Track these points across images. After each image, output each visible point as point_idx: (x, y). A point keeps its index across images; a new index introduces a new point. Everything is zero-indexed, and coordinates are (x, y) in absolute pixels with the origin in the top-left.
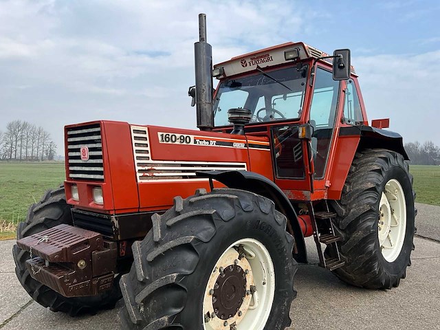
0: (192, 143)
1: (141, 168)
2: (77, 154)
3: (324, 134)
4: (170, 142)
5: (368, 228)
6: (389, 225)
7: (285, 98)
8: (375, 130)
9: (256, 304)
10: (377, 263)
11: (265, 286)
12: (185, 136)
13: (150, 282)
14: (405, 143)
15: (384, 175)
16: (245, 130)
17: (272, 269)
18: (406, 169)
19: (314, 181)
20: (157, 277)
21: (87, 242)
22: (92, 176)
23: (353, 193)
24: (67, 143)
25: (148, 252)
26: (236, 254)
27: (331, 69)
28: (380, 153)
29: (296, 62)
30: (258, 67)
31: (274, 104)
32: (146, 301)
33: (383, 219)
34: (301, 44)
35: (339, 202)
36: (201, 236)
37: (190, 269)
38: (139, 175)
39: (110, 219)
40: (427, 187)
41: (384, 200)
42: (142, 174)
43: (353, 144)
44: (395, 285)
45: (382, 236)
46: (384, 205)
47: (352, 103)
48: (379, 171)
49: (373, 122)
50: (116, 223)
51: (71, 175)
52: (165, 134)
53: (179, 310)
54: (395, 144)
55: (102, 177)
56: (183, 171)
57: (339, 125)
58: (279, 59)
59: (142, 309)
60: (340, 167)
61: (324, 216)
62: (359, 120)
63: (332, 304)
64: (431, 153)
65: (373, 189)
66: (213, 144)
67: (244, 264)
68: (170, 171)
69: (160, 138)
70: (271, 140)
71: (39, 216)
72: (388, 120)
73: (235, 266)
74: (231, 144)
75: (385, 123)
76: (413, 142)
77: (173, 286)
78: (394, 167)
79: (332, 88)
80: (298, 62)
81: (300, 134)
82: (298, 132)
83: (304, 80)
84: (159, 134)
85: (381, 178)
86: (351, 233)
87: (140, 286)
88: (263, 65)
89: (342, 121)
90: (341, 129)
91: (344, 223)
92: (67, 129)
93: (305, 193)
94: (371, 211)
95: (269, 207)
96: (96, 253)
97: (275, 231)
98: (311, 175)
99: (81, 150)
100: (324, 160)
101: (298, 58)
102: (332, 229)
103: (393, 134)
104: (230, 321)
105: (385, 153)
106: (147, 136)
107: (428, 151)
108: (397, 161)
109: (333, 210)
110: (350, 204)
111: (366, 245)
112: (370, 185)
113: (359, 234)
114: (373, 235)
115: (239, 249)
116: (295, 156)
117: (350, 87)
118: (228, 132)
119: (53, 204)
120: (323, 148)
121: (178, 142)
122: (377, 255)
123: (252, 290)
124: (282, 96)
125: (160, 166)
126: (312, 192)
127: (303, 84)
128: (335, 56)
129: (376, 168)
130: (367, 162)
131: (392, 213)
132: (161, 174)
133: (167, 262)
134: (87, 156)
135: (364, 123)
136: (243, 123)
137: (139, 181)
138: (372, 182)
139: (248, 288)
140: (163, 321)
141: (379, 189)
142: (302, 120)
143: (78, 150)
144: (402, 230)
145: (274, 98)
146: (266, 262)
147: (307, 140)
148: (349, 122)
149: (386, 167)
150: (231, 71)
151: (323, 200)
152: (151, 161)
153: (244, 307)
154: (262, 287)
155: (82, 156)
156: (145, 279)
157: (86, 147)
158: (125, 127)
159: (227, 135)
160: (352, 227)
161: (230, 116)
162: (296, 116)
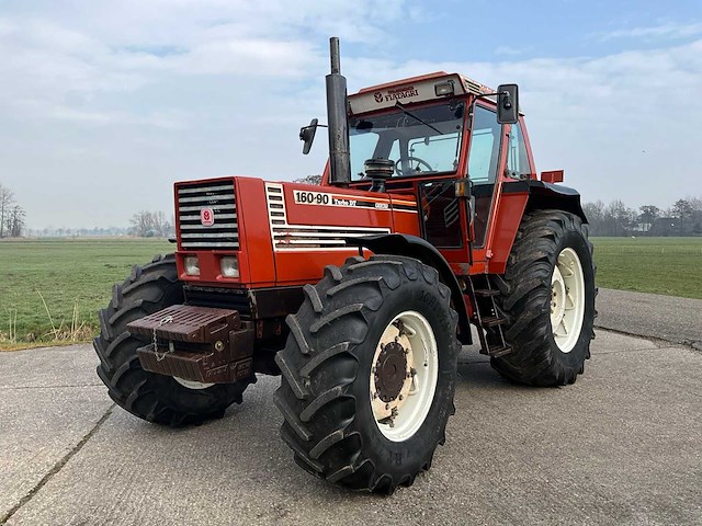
0: (330, 203)
1: (276, 234)
2: (195, 218)
3: (484, 191)
4: (306, 203)
5: (538, 307)
6: (563, 306)
7: (427, 142)
8: (547, 185)
9: (418, 389)
10: (549, 351)
11: (427, 368)
12: (323, 194)
13: (316, 354)
14: (583, 202)
15: (557, 241)
16: (387, 186)
17: (435, 348)
18: (584, 235)
19: (473, 251)
20: (324, 348)
21: (223, 321)
22: (219, 245)
23: (520, 265)
24: (178, 205)
25: (310, 324)
26: (397, 331)
27: (495, 108)
28: (552, 214)
29: (450, 98)
30: (398, 103)
31: (412, 150)
32: (313, 374)
33: (555, 300)
34: (456, 75)
35: (503, 276)
36: (369, 304)
37: (360, 338)
38: (275, 242)
39: (246, 294)
40: (613, 268)
41: (557, 275)
42: (277, 242)
43: (519, 203)
44: (572, 381)
45: (555, 319)
46: (556, 281)
47: (517, 150)
48: (551, 237)
49: (543, 174)
50: (254, 298)
51: (184, 245)
52: (301, 192)
53: (351, 380)
54: (571, 203)
55: (236, 244)
56: (321, 238)
57: (502, 179)
58: (426, 93)
59: (308, 383)
60: (503, 234)
61: (486, 293)
62: (525, 172)
63: (495, 402)
64: (620, 218)
65: (545, 259)
66: (353, 204)
67: (404, 342)
68: (307, 238)
69: (296, 198)
70: (418, 200)
71: (132, 298)
72: (562, 172)
73: (396, 343)
74: (373, 204)
75: (559, 175)
76: (594, 202)
77: (345, 355)
78: (570, 232)
79: (490, 130)
80: (451, 97)
81: (457, 192)
82: (453, 188)
83: (460, 122)
84: (295, 192)
85: (554, 246)
86: (517, 315)
87: (304, 360)
88: (404, 101)
89: (506, 174)
90: (504, 184)
91: (509, 302)
92: (178, 186)
93: (463, 265)
94: (542, 286)
95: (433, 276)
96: (234, 333)
97: (438, 303)
98: (469, 243)
99: (202, 213)
100: (484, 225)
101: (452, 93)
102: (495, 310)
103: (569, 190)
104: (392, 404)
105: (559, 214)
106: (282, 195)
107: (616, 216)
108: (573, 224)
109: (495, 287)
110: (516, 279)
111: (536, 329)
112: (541, 255)
113: (528, 315)
114: (544, 316)
115: (399, 324)
116: (447, 220)
117: (514, 129)
118: (365, 188)
119: (151, 283)
120: (483, 209)
121: (314, 203)
122: (549, 341)
123: (413, 373)
124: (423, 139)
125: (297, 231)
126: (471, 264)
127: (458, 128)
128: (499, 94)
129: (548, 233)
130: (536, 227)
131: (567, 292)
132: (297, 242)
133: (335, 332)
134: (211, 220)
135: (532, 175)
136: (384, 177)
137: (275, 250)
138: (543, 251)
139: (408, 370)
140: (337, 391)
141: (552, 260)
142: (459, 173)
143: (198, 213)
144: (579, 314)
145: (411, 142)
146: (429, 341)
147: (465, 199)
148: (514, 174)
149: (561, 232)
150: (359, 107)
151: (484, 275)
152: (286, 226)
153: (405, 391)
154: (424, 370)
155: (203, 220)
156: (310, 351)
157: (210, 209)
158: (258, 185)
159: (366, 193)
160: (520, 306)
161: (368, 168)
162: (451, 168)
